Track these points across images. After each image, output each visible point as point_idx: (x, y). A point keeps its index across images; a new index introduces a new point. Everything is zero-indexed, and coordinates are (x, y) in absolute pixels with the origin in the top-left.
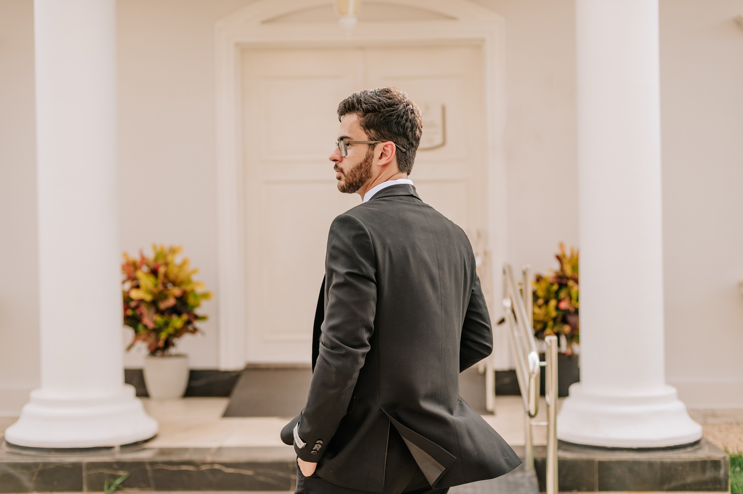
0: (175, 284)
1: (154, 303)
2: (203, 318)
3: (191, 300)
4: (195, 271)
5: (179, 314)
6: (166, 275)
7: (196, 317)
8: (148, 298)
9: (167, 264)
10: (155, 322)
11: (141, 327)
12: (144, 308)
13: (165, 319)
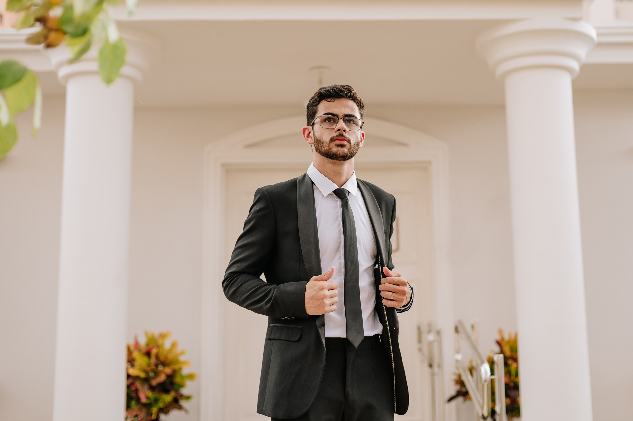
0: (165, 364)
1: (146, 380)
2: (188, 398)
3: (178, 380)
4: (182, 353)
5: (167, 391)
6: (157, 357)
7: (181, 396)
8: (142, 375)
9: (158, 347)
10: (148, 398)
11: (133, 403)
12: (138, 384)
13: (156, 395)
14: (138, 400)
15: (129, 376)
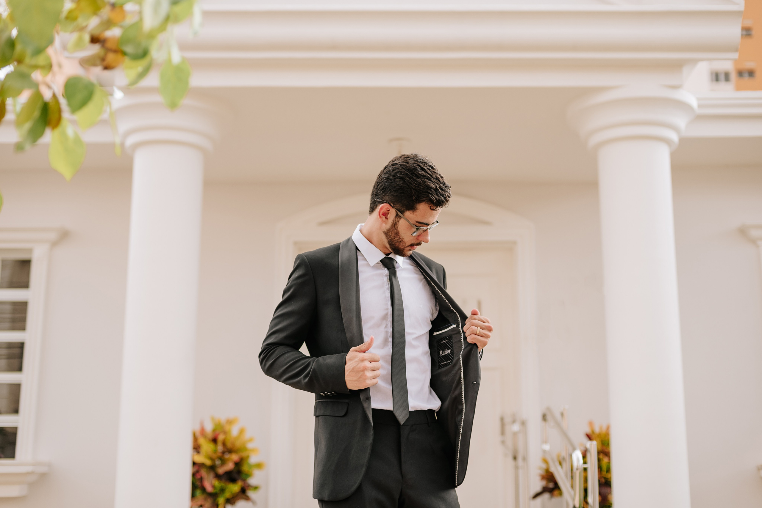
0: (230, 451)
1: (212, 468)
2: (256, 488)
3: (245, 468)
4: (251, 440)
5: (234, 481)
6: (224, 444)
7: (249, 486)
8: (208, 462)
9: (225, 433)
10: (213, 487)
11: (198, 492)
12: (203, 473)
13: (223, 484)
14: (203, 489)
15: (194, 464)
